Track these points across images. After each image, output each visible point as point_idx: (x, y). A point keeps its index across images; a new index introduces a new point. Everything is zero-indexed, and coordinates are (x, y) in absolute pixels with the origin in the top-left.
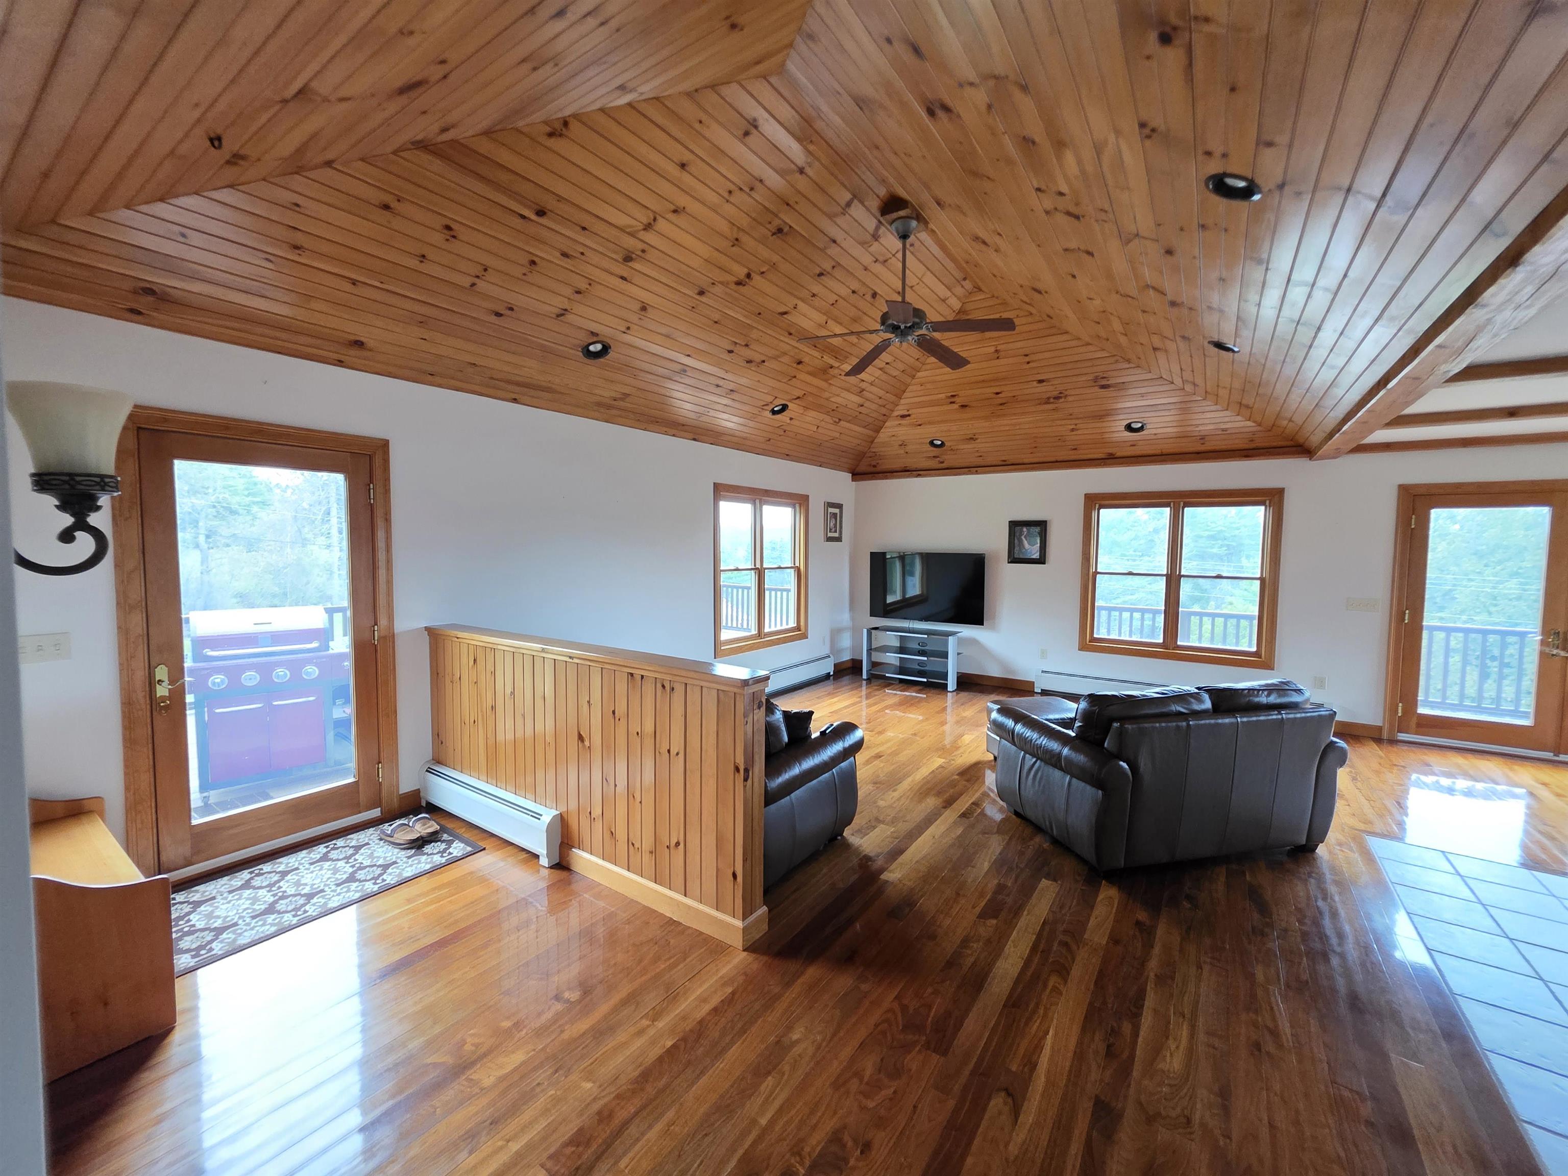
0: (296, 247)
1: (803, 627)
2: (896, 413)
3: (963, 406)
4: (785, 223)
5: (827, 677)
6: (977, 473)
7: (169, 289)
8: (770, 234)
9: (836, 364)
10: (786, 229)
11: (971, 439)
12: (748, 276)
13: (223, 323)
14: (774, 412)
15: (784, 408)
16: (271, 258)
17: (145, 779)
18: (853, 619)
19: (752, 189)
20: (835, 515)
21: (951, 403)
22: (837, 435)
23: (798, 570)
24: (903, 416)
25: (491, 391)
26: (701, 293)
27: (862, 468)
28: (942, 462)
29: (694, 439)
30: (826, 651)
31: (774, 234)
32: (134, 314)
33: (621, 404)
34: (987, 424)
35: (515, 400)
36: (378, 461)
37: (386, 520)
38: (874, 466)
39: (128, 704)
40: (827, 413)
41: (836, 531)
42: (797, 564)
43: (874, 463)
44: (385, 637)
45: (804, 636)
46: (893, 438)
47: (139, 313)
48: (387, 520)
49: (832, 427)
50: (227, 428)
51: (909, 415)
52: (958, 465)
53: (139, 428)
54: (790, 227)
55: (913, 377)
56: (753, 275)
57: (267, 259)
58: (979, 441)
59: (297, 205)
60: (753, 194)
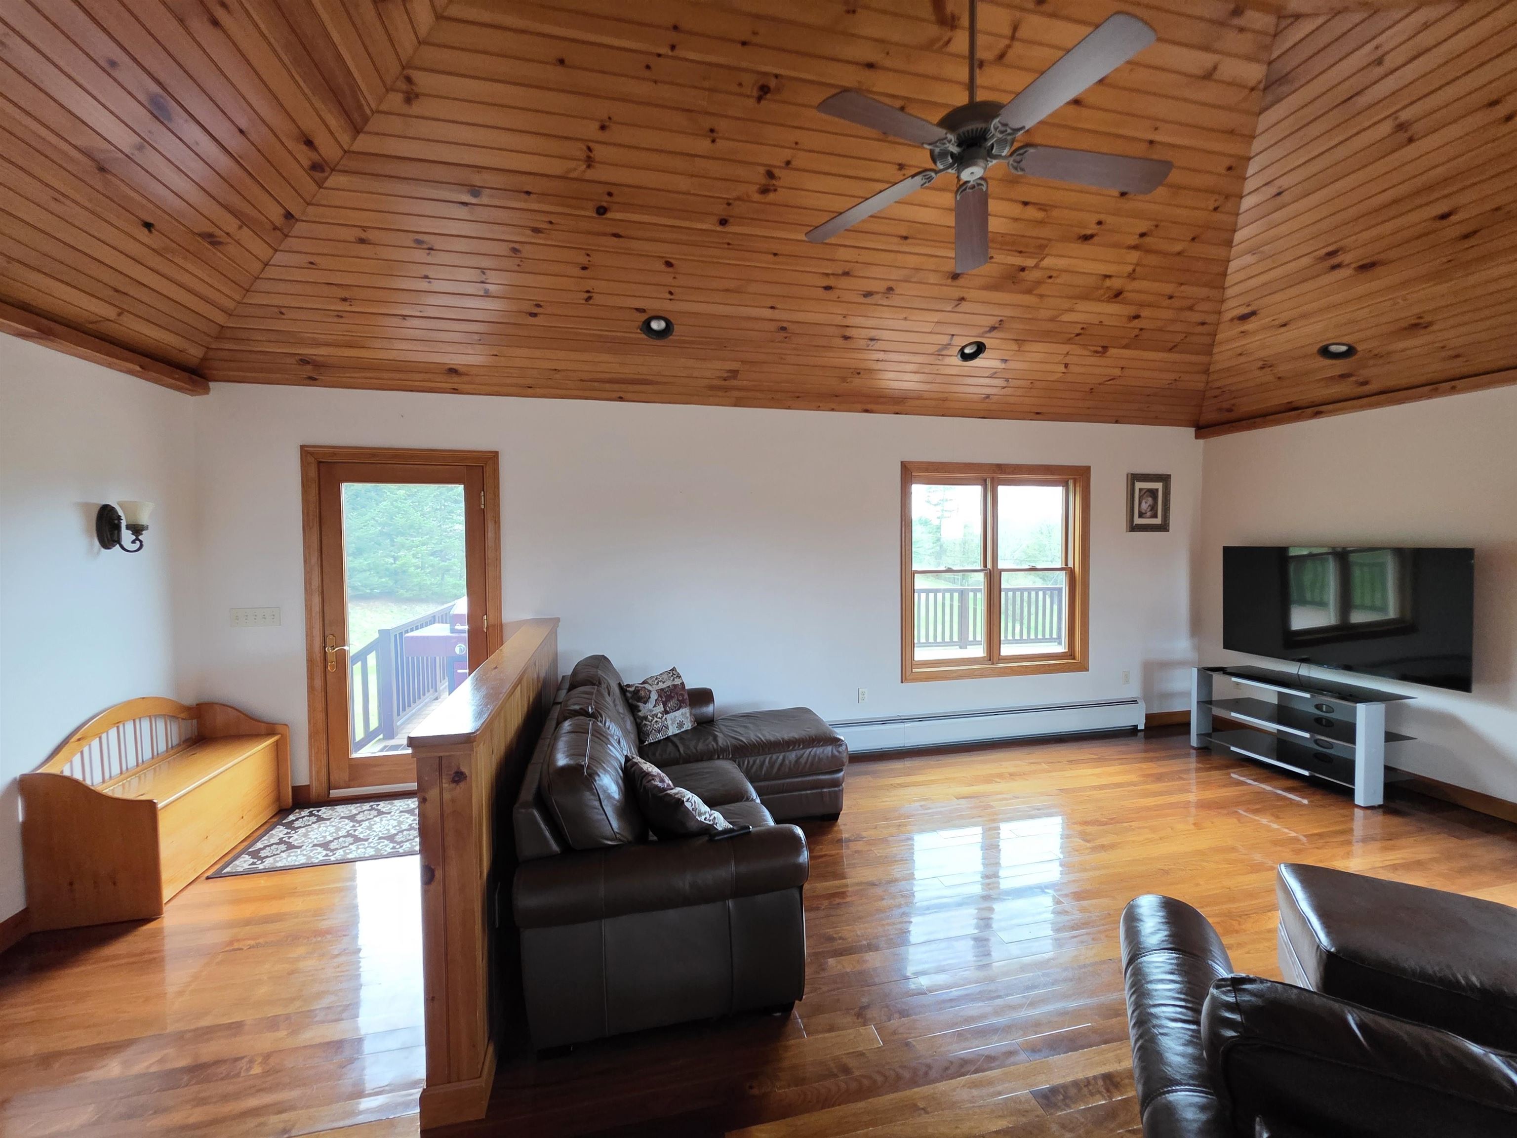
0: (345, 300)
1: (1078, 654)
2: (1228, 316)
3: (1365, 267)
4: (765, 74)
5: (1133, 731)
6: (1454, 390)
7: (314, 357)
8: (751, 102)
9: (1030, 262)
10: (773, 83)
11: (1416, 325)
12: (770, 175)
13: (363, 375)
14: (966, 357)
15: (980, 348)
16: (340, 314)
17: (320, 716)
18: (1198, 648)
19: (673, 47)
20: (1153, 493)
21: (1334, 268)
22: (1117, 372)
23: (1071, 573)
24: (1244, 318)
25: (587, 393)
26: (723, 222)
27: (1209, 416)
28: (1366, 383)
29: (867, 411)
30: (1133, 690)
31: (759, 99)
32: (311, 381)
33: (734, 383)
34: (1443, 288)
35: (621, 399)
36: (488, 470)
37: (495, 522)
38: (1230, 410)
39: (310, 661)
40: (1069, 341)
41: (1155, 516)
42: (1070, 565)
43: (1225, 405)
44: (493, 626)
45: (1083, 667)
46: (1242, 359)
47: (315, 379)
48: (497, 522)
49: (1094, 360)
50: (374, 455)
51: (1253, 313)
52: (1404, 382)
53: (321, 462)
54: (776, 76)
55: (1229, 243)
56: (777, 172)
57: (338, 316)
58: (1435, 327)
59: (311, 263)
60: (680, 52)
